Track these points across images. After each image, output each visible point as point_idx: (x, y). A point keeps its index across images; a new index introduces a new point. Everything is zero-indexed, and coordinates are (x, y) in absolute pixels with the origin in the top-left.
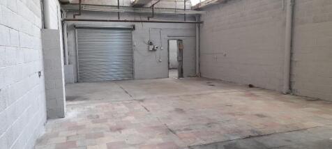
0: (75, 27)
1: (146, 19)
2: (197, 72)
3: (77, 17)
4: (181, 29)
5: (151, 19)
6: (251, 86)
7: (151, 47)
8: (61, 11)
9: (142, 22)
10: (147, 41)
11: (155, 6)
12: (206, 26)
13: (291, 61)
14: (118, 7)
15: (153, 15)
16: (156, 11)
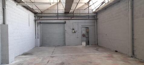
0: (40, 23)
1: (70, 19)
2: (96, 43)
3: (40, 19)
4: (88, 22)
5: (72, 18)
6: (116, 51)
7: (73, 31)
8: (35, 17)
9: (69, 20)
10: (72, 28)
11: (74, 12)
12: (99, 21)
13: (133, 39)
14: (58, 13)
15: (73, 17)
16: (75, 15)
